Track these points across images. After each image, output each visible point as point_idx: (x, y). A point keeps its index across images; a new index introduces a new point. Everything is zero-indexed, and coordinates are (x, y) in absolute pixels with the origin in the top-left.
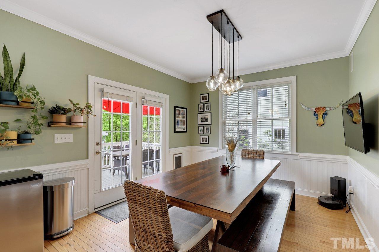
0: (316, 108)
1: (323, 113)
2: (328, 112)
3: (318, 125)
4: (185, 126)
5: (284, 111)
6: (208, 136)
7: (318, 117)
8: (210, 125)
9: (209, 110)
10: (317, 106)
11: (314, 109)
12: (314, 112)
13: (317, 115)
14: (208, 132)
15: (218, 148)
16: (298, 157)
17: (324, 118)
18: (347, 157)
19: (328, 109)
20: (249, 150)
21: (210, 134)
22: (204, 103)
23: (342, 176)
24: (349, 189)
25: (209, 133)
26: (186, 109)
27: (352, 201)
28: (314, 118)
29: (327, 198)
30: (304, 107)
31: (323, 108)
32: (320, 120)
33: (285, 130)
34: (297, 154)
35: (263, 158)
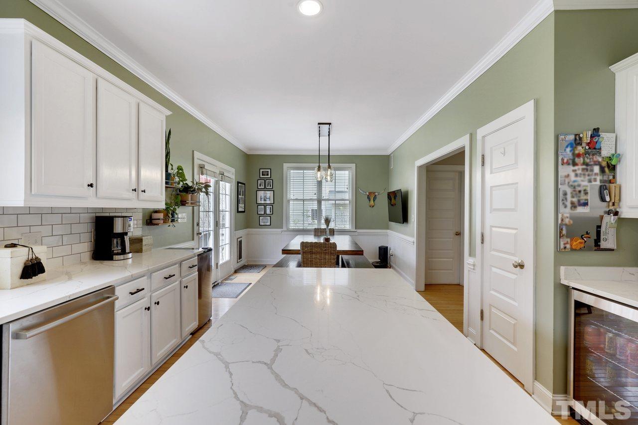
1: (373, 196)
2: (377, 196)
3: (370, 206)
4: (244, 205)
6: (270, 217)
7: (370, 200)
8: (272, 205)
9: (271, 187)
11: (368, 194)
12: (368, 196)
13: (370, 198)
14: (270, 212)
15: (282, 229)
16: (356, 234)
17: (374, 201)
18: (388, 231)
19: (377, 194)
20: (321, 229)
21: (273, 214)
22: (265, 179)
23: (385, 245)
24: (390, 252)
26: (244, 184)
27: (392, 261)
29: (377, 262)
30: (361, 191)
31: (374, 193)
32: (372, 202)
34: (356, 230)
35: (334, 235)
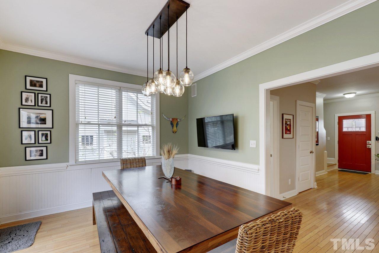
0: (172, 119)
1: (176, 123)
2: (179, 123)
3: (173, 132)
5: (86, 114)
6: (47, 147)
7: (173, 126)
8: (50, 130)
9: (48, 105)
10: (173, 117)
11: (171, 120)
12: (171, 121)
13: (173, 125)
14: (47, 140)
15: (67, 164)
17: (177, 126)
18: (189, 155)
19: (179, 120)
21: (51, 143)
22: (37, 92)
25: (49, 141)
28: (171, 126)
30: (165, 117)
31: (177, 119)
32: (175, 128)
33: (94, 136)
34: (160, 157)
